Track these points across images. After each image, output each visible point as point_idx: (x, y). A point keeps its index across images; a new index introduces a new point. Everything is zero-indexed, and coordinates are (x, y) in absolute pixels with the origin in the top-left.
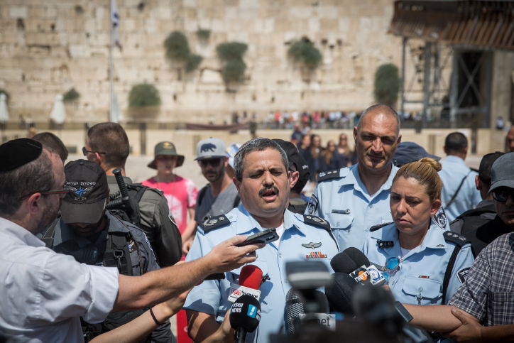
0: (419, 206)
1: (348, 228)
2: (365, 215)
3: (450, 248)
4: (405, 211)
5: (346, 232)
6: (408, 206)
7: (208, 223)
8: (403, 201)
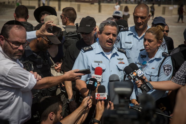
0: (153, 43)
1: (131, 49)
2: (137, 44)
3: (163, 58)
4: (148, 44)
5: (130, 50)
6: (148, 42)
7: (85, 48)
8: (147, 41)
